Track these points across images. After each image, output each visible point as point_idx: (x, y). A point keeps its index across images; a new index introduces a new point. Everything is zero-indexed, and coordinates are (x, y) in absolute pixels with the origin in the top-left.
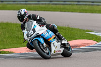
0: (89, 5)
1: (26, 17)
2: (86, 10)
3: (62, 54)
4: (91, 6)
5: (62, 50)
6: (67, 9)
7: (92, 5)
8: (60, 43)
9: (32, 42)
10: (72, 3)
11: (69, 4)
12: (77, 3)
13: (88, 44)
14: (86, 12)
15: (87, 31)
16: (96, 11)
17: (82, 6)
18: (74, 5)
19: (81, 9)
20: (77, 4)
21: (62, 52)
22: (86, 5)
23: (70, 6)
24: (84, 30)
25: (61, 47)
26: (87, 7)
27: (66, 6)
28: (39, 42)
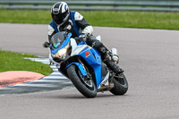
2: (23, 19)
4: (32, 12)
12: (7, 6)
13: (27, 79)
14: (24, 23)
15: (25, 56)
16: (43, 19)
17: (18, 11)
19: (15, 16)
20: (8, 9)
22: (24, 9)
24: (20, 55)
26: (25, 14)
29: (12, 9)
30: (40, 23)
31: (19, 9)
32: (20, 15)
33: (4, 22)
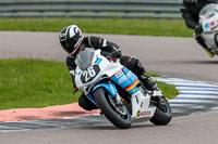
0: (150, 18)
1: (78, 43)
2: (143, 29)
3: (152, 120)
4: (154, 21)
5: (153, 110)
6: (102, 28)
7: (157, 18)
8: (148, 97)
9: (91, 93)
10: (114, 14)
11: (107, 17)
12: (123, 14)
14: (144, 34)
16: (166, 30)
17: (136, 21)
18: (117, 18)
19: (133, 26)
20: (123, 18)
21: (152, 115)
22: (143, 18)
23: (109, 20)
25: (151, 104)
26: (146, 24)
27: (100, 20)
28: (107, 93)
29: (128, 18)
30: (164, 35)
31: (138, 18)
32: (139, 25)
33: (119, 34)
